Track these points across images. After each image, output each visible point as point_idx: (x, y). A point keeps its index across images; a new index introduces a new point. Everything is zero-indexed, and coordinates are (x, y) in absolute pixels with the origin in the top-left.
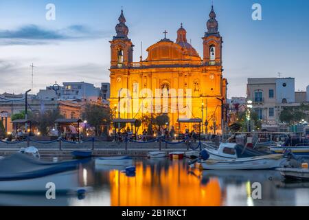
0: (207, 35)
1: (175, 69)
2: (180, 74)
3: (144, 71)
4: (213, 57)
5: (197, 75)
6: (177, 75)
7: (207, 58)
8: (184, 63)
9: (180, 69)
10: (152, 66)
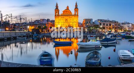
0: (75, 8)
1: (69, 16)
2: (70, 17)
3: (62, 16)
4: (76, 13)
5: (73, 17)
6: (69, 17)
7: (75, 14)
8: (70, 14)
9: (70, 16)
10: (64, 15)
